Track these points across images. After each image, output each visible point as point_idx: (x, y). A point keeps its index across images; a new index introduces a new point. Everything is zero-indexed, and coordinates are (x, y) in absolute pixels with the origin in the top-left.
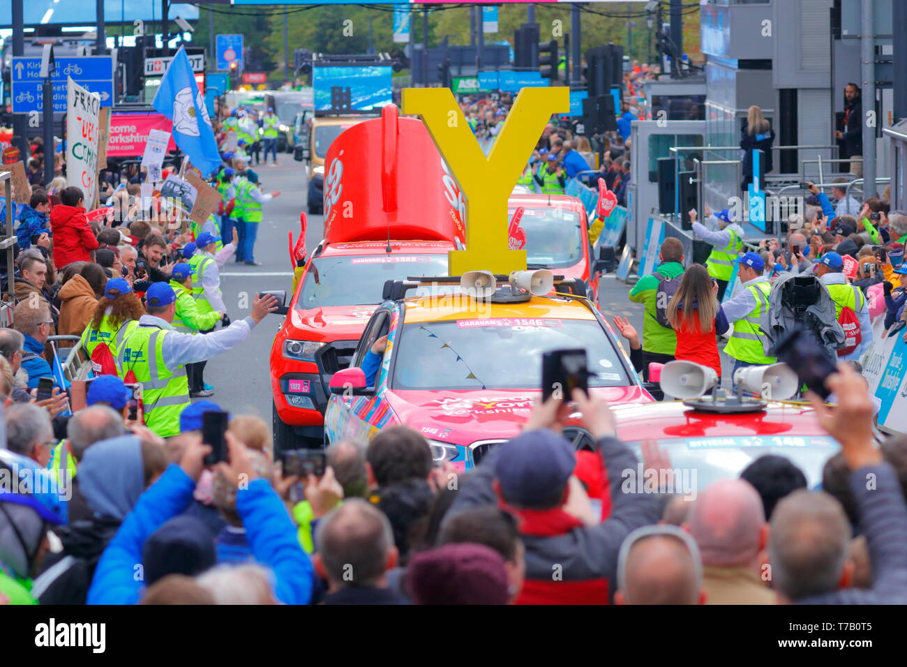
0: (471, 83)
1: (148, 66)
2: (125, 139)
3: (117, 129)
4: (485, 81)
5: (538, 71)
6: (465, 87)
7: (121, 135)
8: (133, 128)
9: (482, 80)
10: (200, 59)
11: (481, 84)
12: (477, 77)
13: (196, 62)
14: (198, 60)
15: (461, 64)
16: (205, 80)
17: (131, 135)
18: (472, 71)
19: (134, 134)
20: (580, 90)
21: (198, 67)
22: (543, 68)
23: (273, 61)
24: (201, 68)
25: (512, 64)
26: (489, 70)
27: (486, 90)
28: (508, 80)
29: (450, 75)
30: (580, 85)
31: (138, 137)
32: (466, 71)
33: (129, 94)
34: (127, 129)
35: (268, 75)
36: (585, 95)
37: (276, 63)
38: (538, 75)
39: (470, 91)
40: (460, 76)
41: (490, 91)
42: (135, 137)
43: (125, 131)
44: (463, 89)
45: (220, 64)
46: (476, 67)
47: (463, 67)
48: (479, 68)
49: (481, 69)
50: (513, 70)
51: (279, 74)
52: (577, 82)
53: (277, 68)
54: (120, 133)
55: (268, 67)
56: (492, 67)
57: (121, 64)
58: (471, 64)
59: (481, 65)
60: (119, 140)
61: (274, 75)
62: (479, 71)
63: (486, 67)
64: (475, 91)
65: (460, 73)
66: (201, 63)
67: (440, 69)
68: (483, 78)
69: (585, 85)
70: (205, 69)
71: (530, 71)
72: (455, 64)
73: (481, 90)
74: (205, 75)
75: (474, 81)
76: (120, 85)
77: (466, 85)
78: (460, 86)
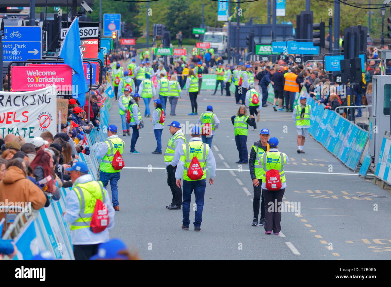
0: (268, 48)
1: (63, 33)
2: (48, 80)
3: (44, 74)
4: (276, 47)
5: (311, 41)
6: (264, 50)
7: (46, 77)
8: (53, 73)
9: (274, 47)
10: (97, 29)
11: (274, 49)
12: (271, 44)
13: (94, 31)
14: (95, 30)
15: (261, 36)
16: (99, 42)
17: (53, 77)
18: (269, 40)
19: (55, 77)
20: (339, 55)
21: (95, 34)
22: (315, 40)
23: (140, 31)
24: (97, 35)
25: (294, 37)
26: (279, 40)
27: (277, 53)
28: (293, 47)
29: (255, 43)
30: (339, 51)
31: (57, 79)
32: (264, 41)
33: (49, 51)
34: (50, 73)
35: (136, 40)
36: (342, 58)
37: (141, 32)
38: (312, 44)
39: (267, 53)
40: (261, 44)
41: (280, 54)
42: (55, 78)
43: (49, 75)
44: (262, 51)
45: (106, 32)
46: (271, 38)
47: (262, 38)
48: (273, 39)
49: (274, 40)
50: (294, 40)
51: (143, 39)
52: (337, 49)
53: (142, 35)
54: (46, 76)
55: (136, 35)
56: (282, 38)
57: (45, 32)
58: (268, 36)
59: (274, 37)
60: (45, 80)
61: (140, 40)
62: (273, 41)
63: (277, 38)
64: (270, 53)
65: (260, 41)
66: (97, 32)
67: (248, 39)
68: (275, 46)
69: (342, 51)
70: (99, 36)
71: (307, 41)
72: (258, 36)
73: (274, 53)
74: (99, 40)
75: (269, 47)
76: (44, 45)
77: (264, 49)
78: (260, 50)
